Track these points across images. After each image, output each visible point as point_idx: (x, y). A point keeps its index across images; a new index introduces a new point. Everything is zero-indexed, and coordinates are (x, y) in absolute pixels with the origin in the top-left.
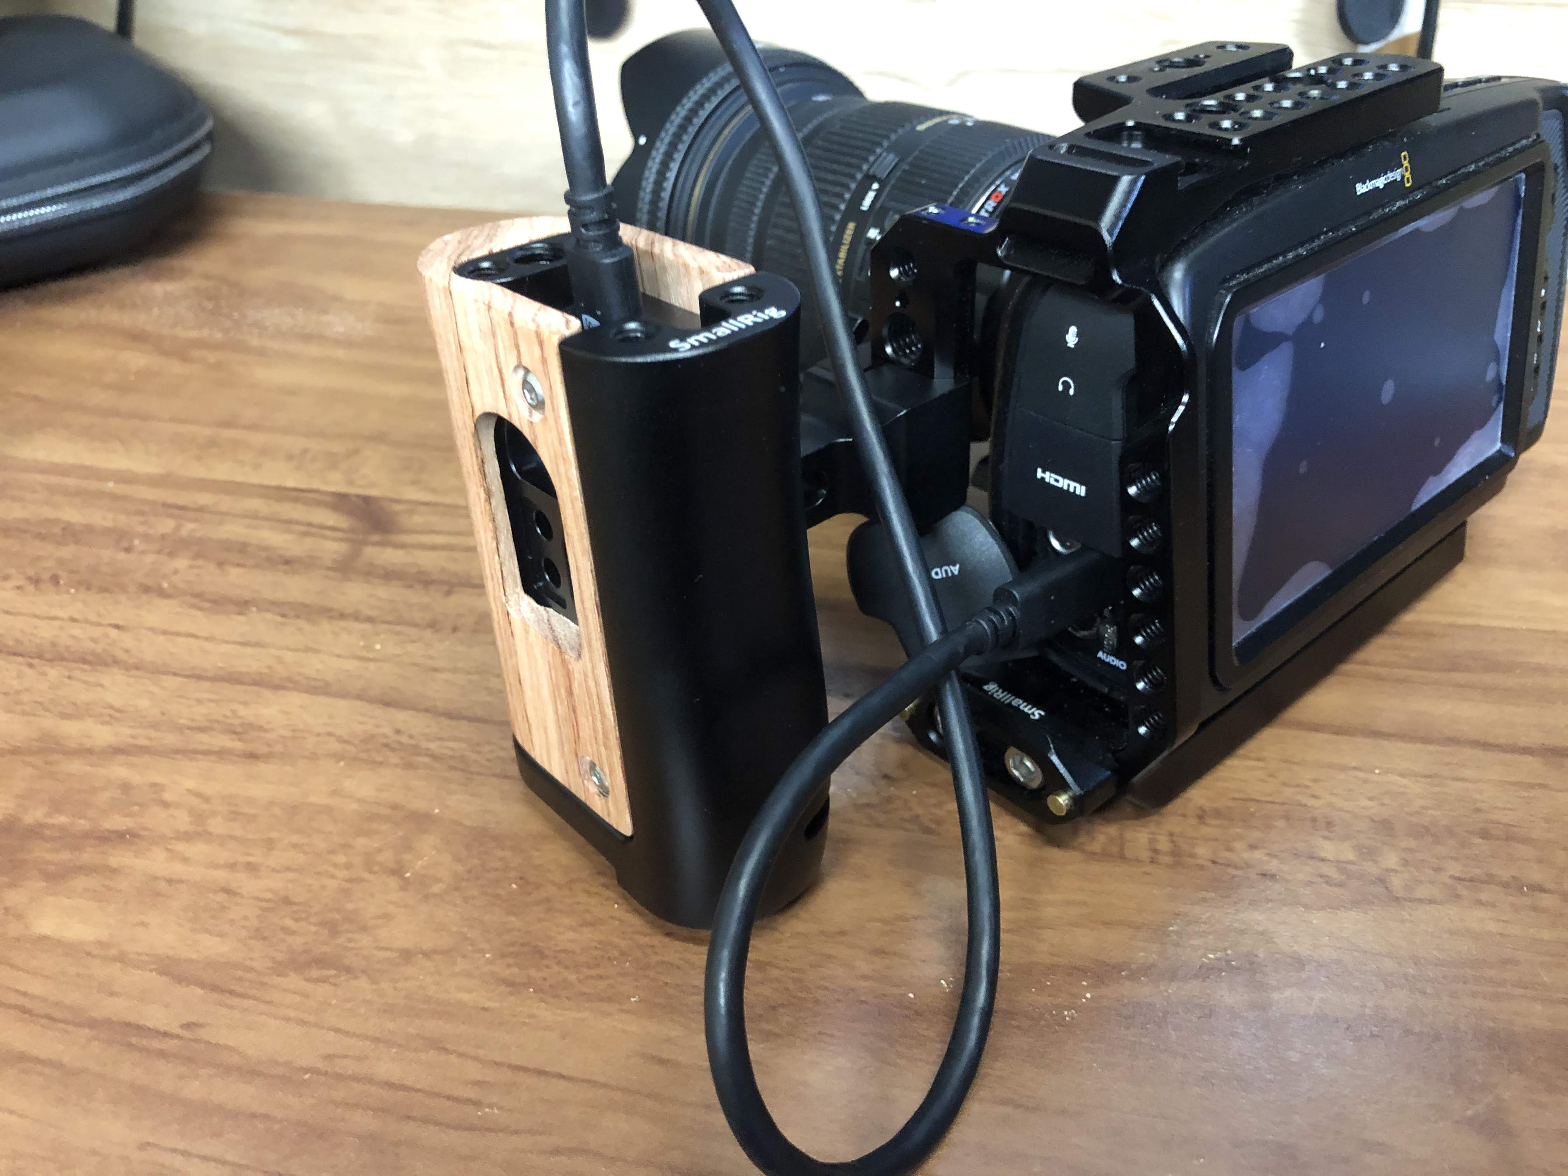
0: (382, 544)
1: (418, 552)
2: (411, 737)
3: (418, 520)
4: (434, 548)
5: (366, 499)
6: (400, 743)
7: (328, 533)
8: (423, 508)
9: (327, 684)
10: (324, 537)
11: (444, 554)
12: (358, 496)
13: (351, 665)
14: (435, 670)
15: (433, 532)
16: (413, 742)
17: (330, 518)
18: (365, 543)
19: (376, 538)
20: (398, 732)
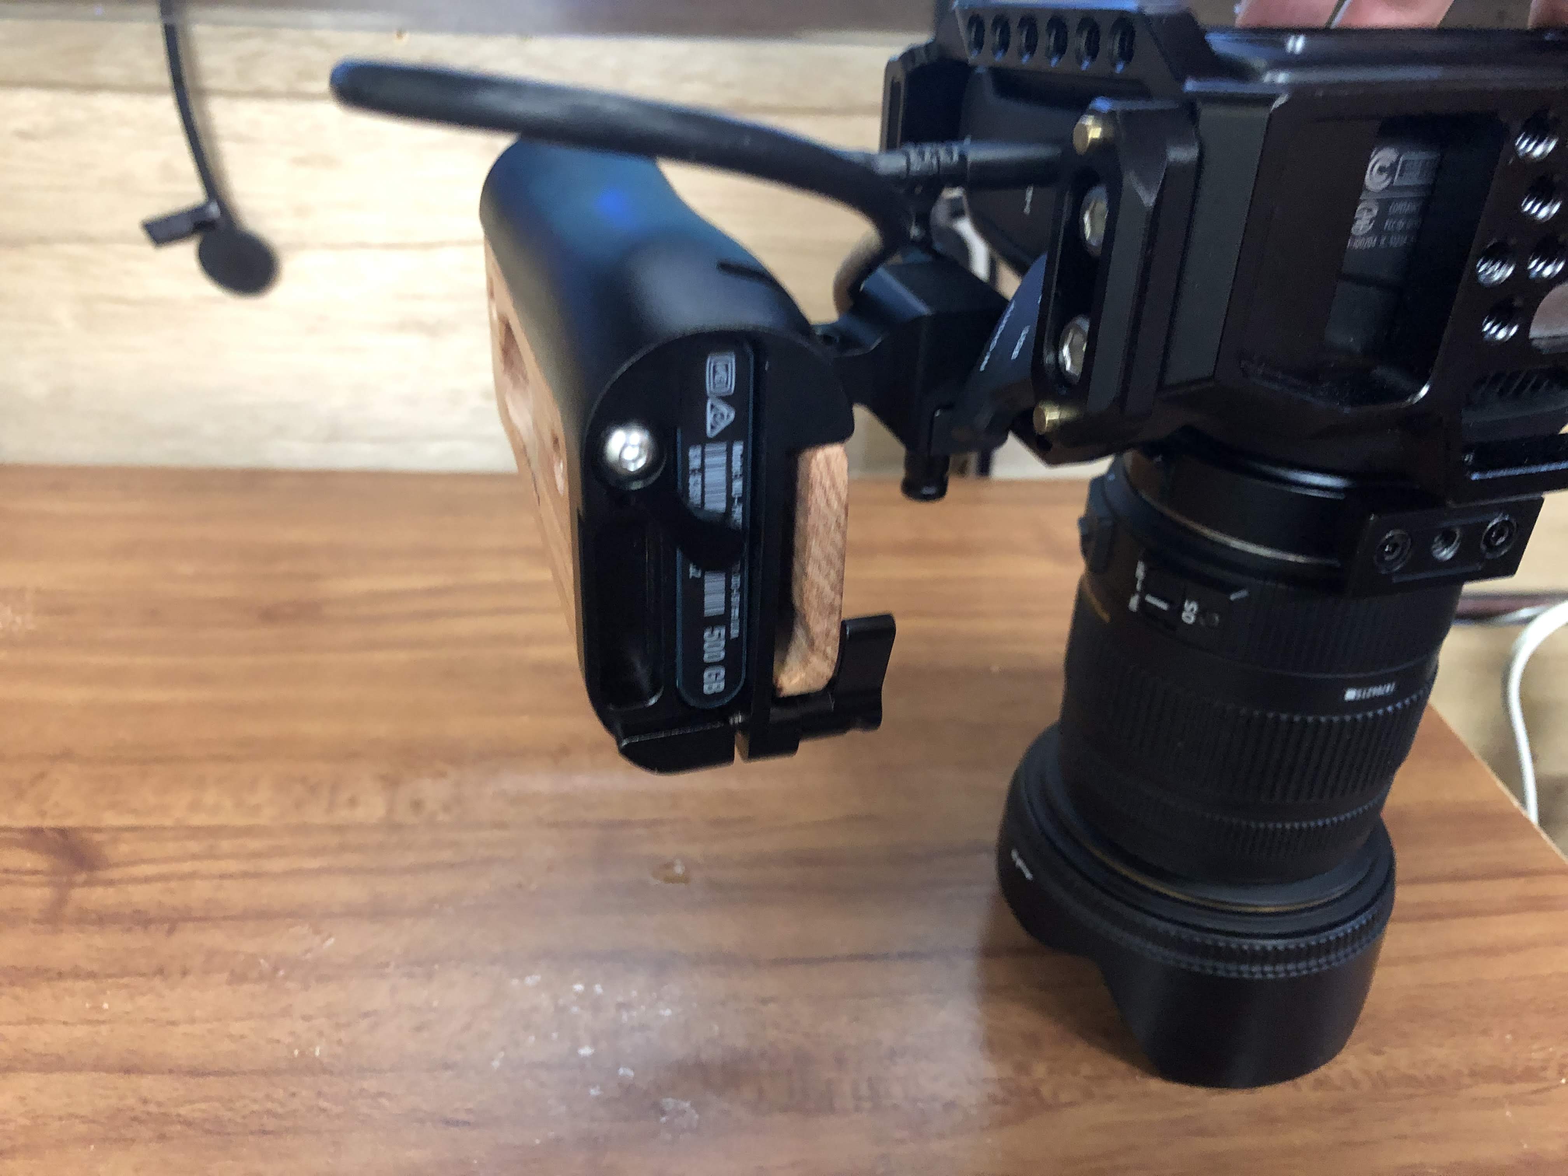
0: (88, 883)
1: (131, 888)
2: (159, 1104)
3: (124, 849)
4: (147, 880)
5: (62, 832)
6: (149, 1113)
7: (26, 878)
8: (127, 835)
9: (60, 1058)
10: (24, 884)
11: (159, 886)
12: (53, 829)
13: (81, 1032)
14: (173, 1023)
15: (144, 861)
16: (163, 1110)
17: (28, 860)
18: (71, 885)
19: (82, 877)
20: (145, 1102)
